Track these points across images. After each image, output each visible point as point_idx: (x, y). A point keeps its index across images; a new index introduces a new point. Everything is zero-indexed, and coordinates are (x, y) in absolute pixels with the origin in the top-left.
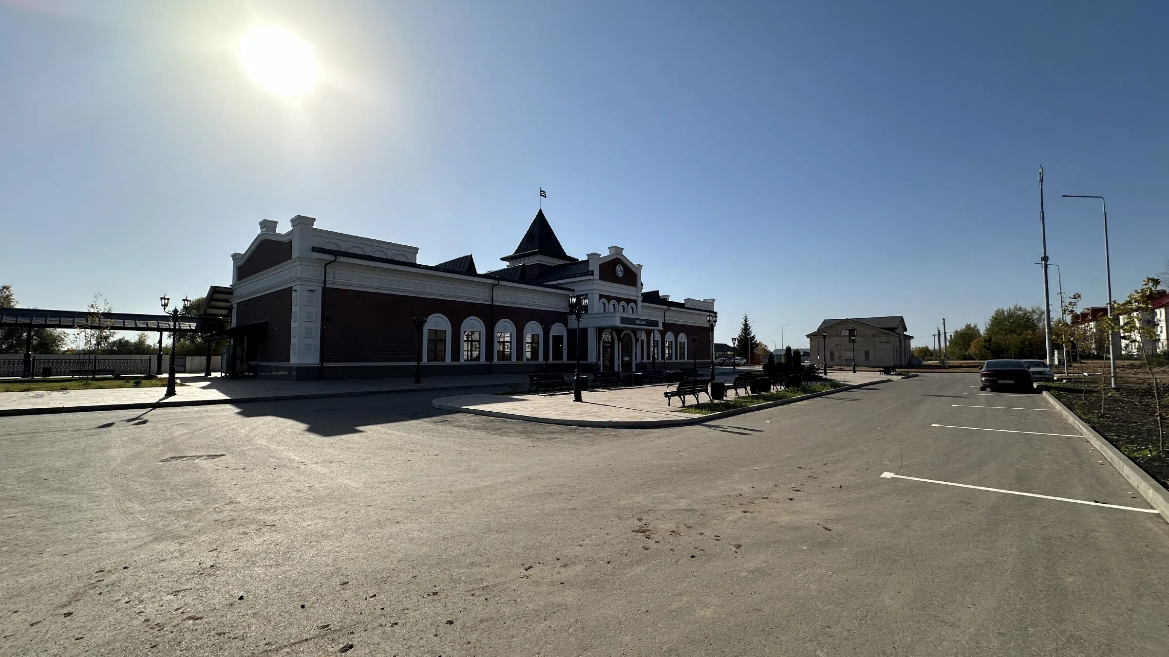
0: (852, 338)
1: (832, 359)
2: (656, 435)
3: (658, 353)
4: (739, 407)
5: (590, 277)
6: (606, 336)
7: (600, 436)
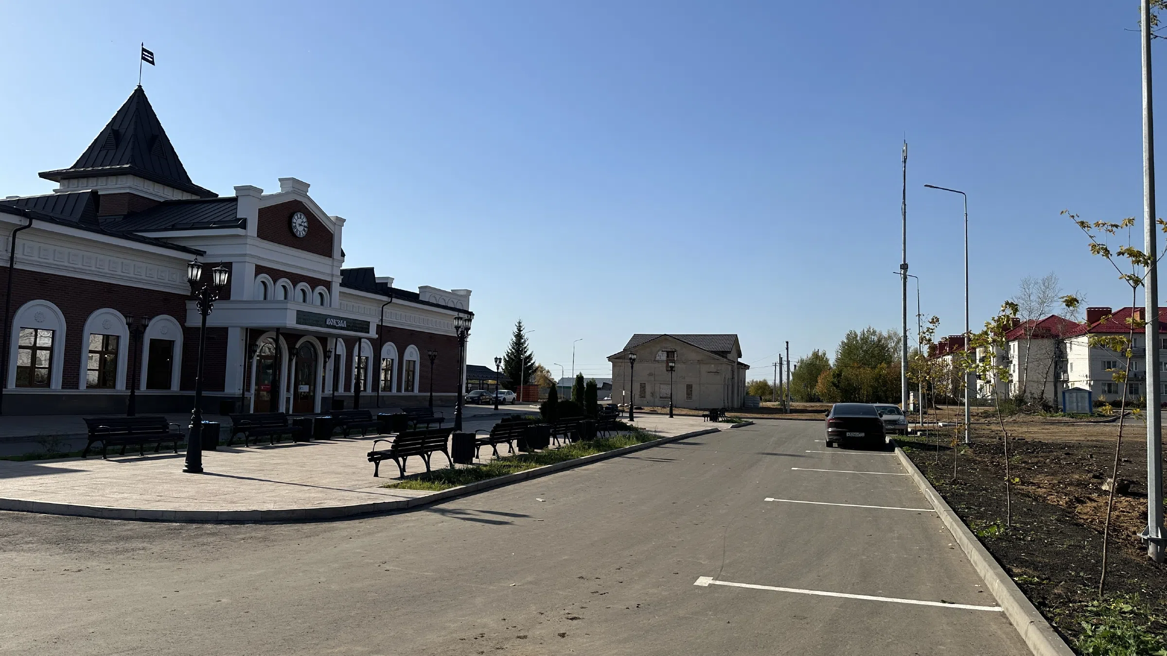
0: (671, 364)
1: (643, 395)
2: (345, 533)
3: (365, 380)
4: (497, 475)
5: (239, 231)
6: (265, 346)
7: (232, 540)
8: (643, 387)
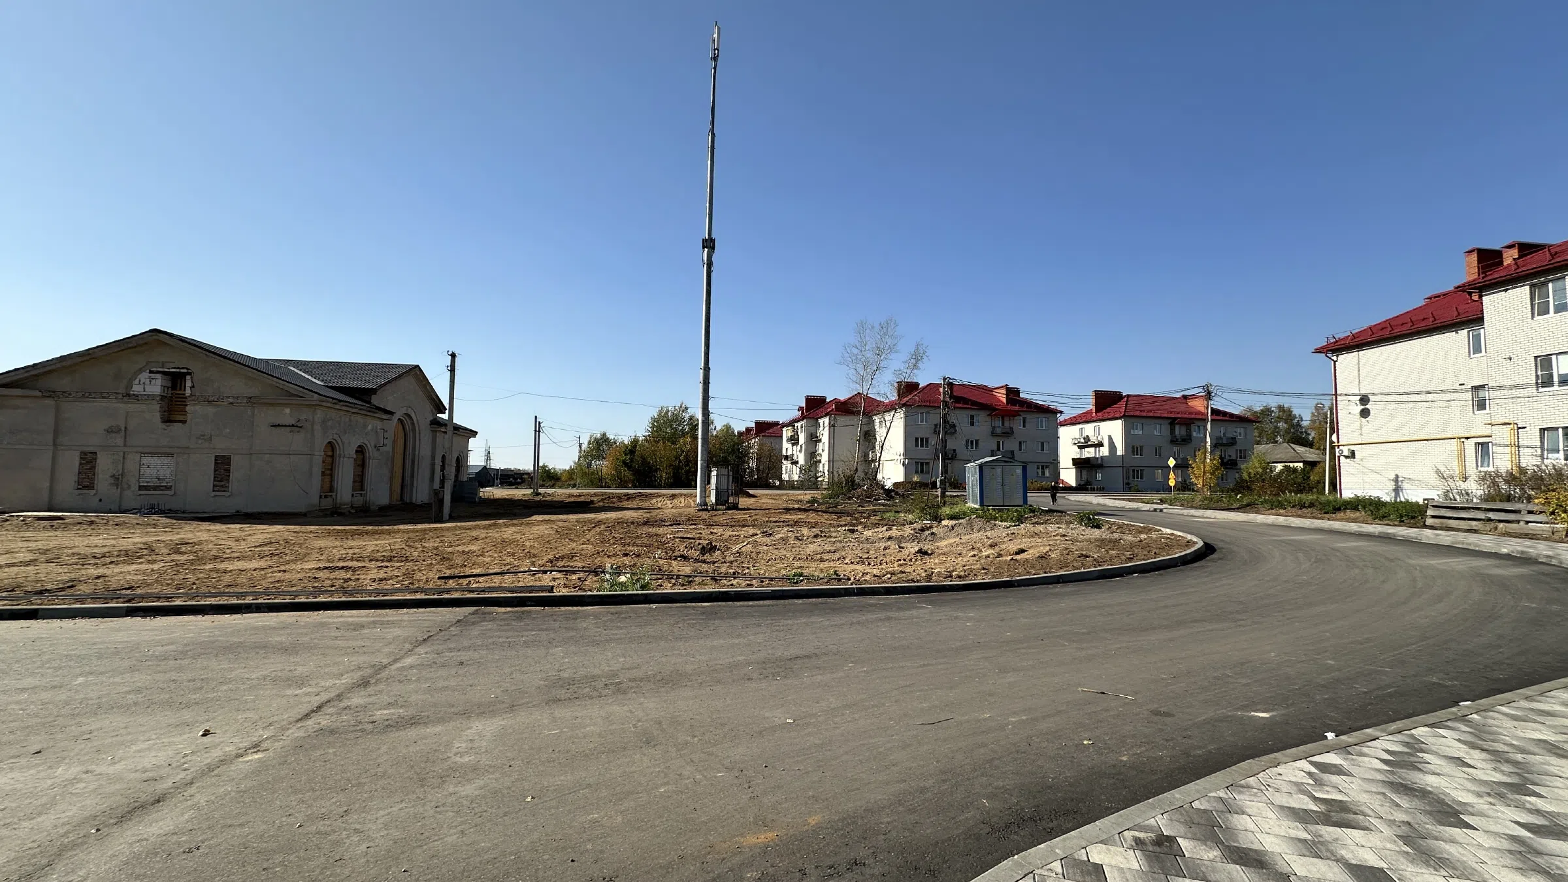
8: (88, 461)
